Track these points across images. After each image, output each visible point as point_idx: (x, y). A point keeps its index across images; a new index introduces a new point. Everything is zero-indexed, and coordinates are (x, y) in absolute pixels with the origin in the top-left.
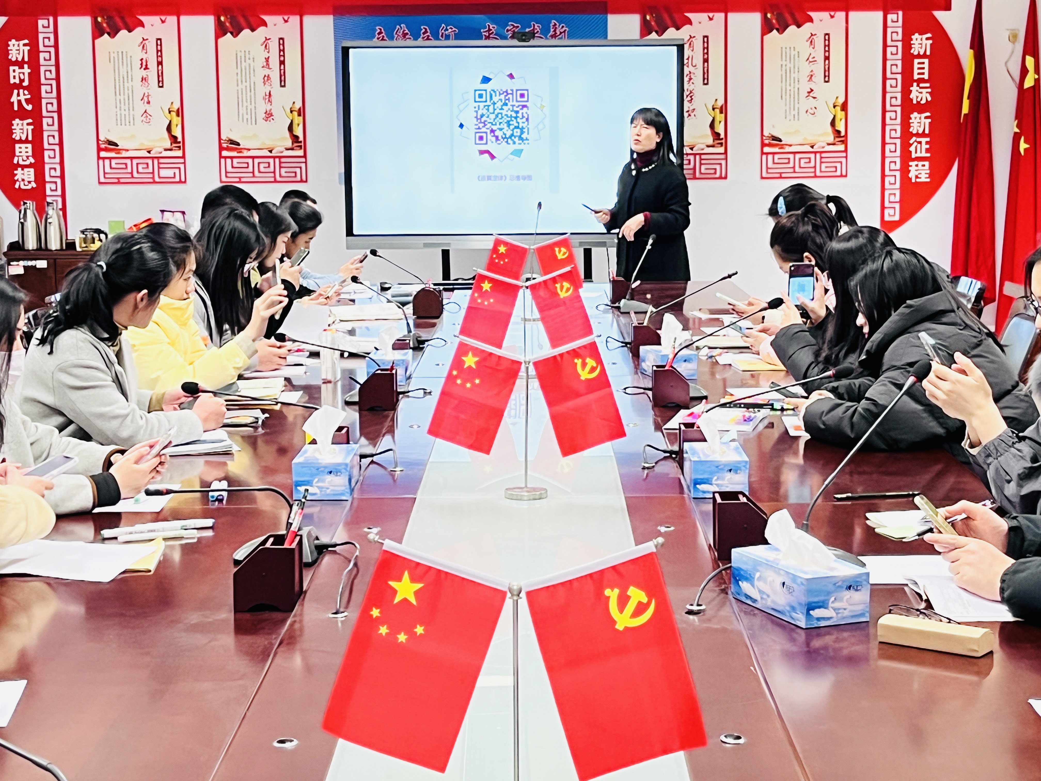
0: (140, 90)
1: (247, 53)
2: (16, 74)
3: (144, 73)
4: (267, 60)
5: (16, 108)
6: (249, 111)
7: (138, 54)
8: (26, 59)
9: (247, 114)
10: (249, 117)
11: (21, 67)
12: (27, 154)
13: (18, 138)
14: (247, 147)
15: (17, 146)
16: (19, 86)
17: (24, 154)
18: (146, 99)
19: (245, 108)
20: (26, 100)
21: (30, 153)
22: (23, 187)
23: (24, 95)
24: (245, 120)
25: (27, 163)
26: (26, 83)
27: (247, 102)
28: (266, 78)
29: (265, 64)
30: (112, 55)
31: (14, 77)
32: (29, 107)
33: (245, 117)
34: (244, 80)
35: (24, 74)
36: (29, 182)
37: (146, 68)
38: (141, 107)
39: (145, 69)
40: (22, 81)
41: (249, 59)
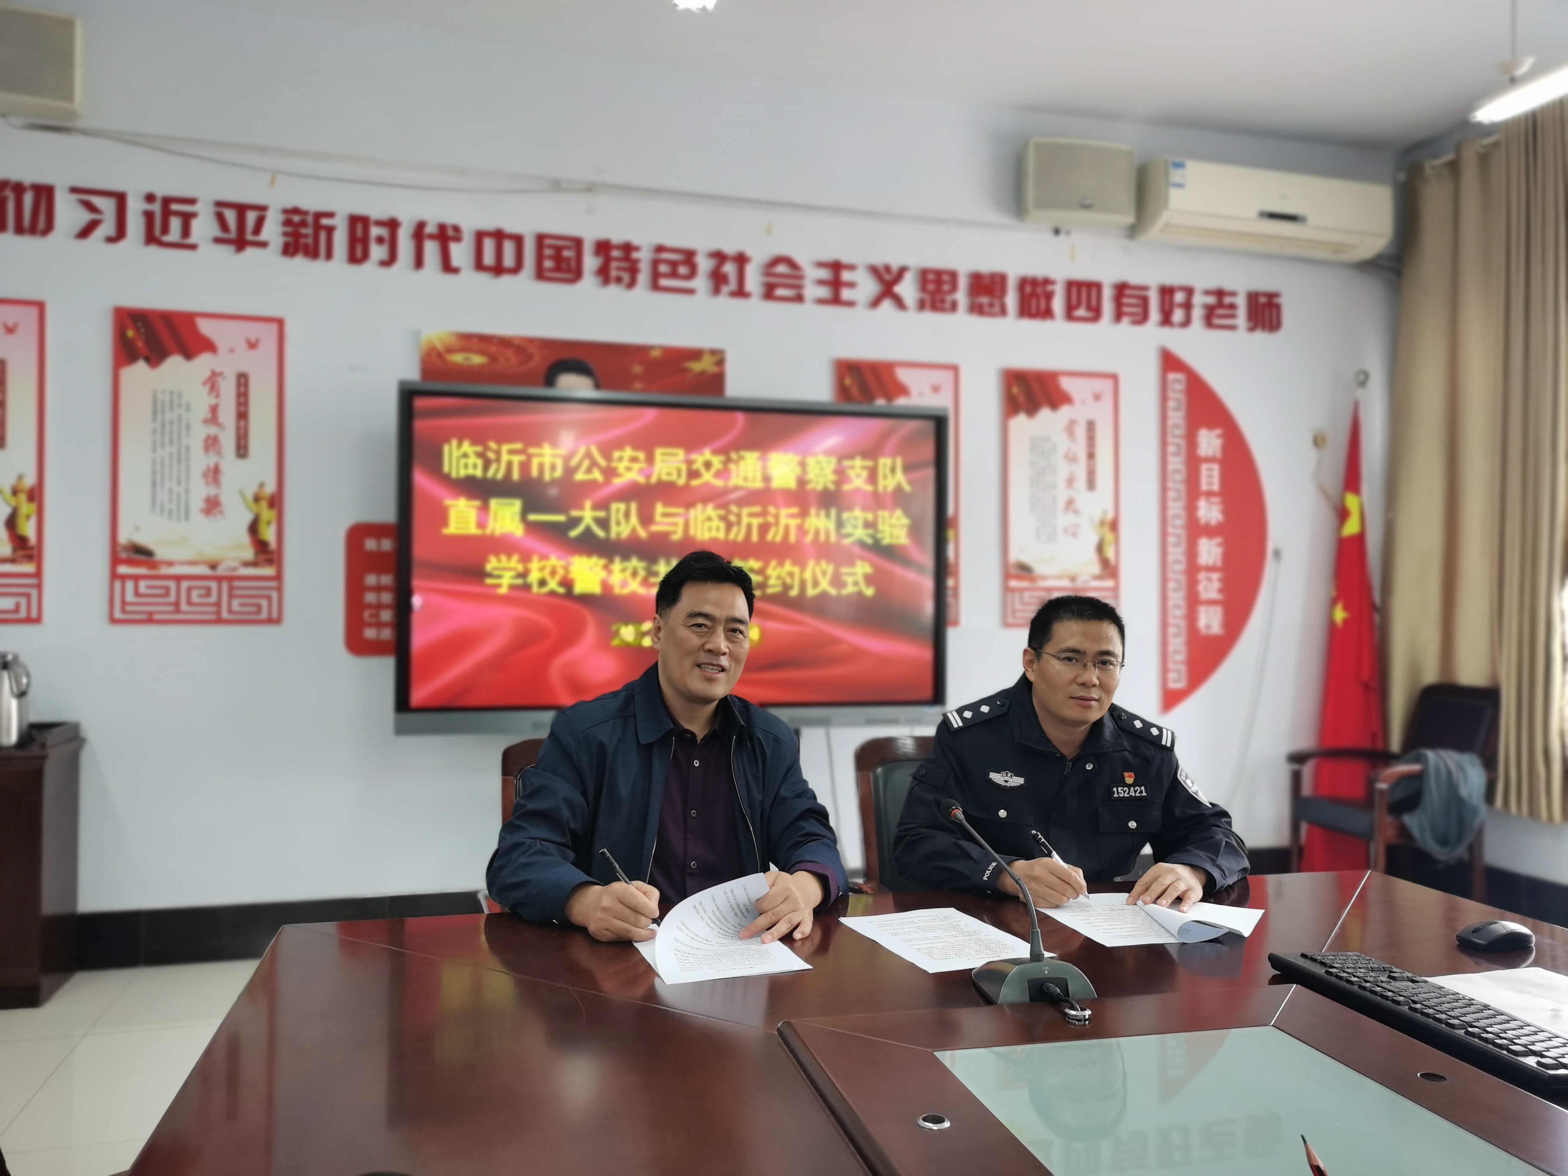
1: (176, 395)
4: (214, 409)
6: (175, 496)
9: (171, 501)
10: (174, 506)
14: (167, 559)
19: (166, 491)
24: (166, 512)
27: (171, 479)
28: (210, 441)
29: (209, 416)
33: (167, 506)
34: (167, 443)
41: (180, 406)
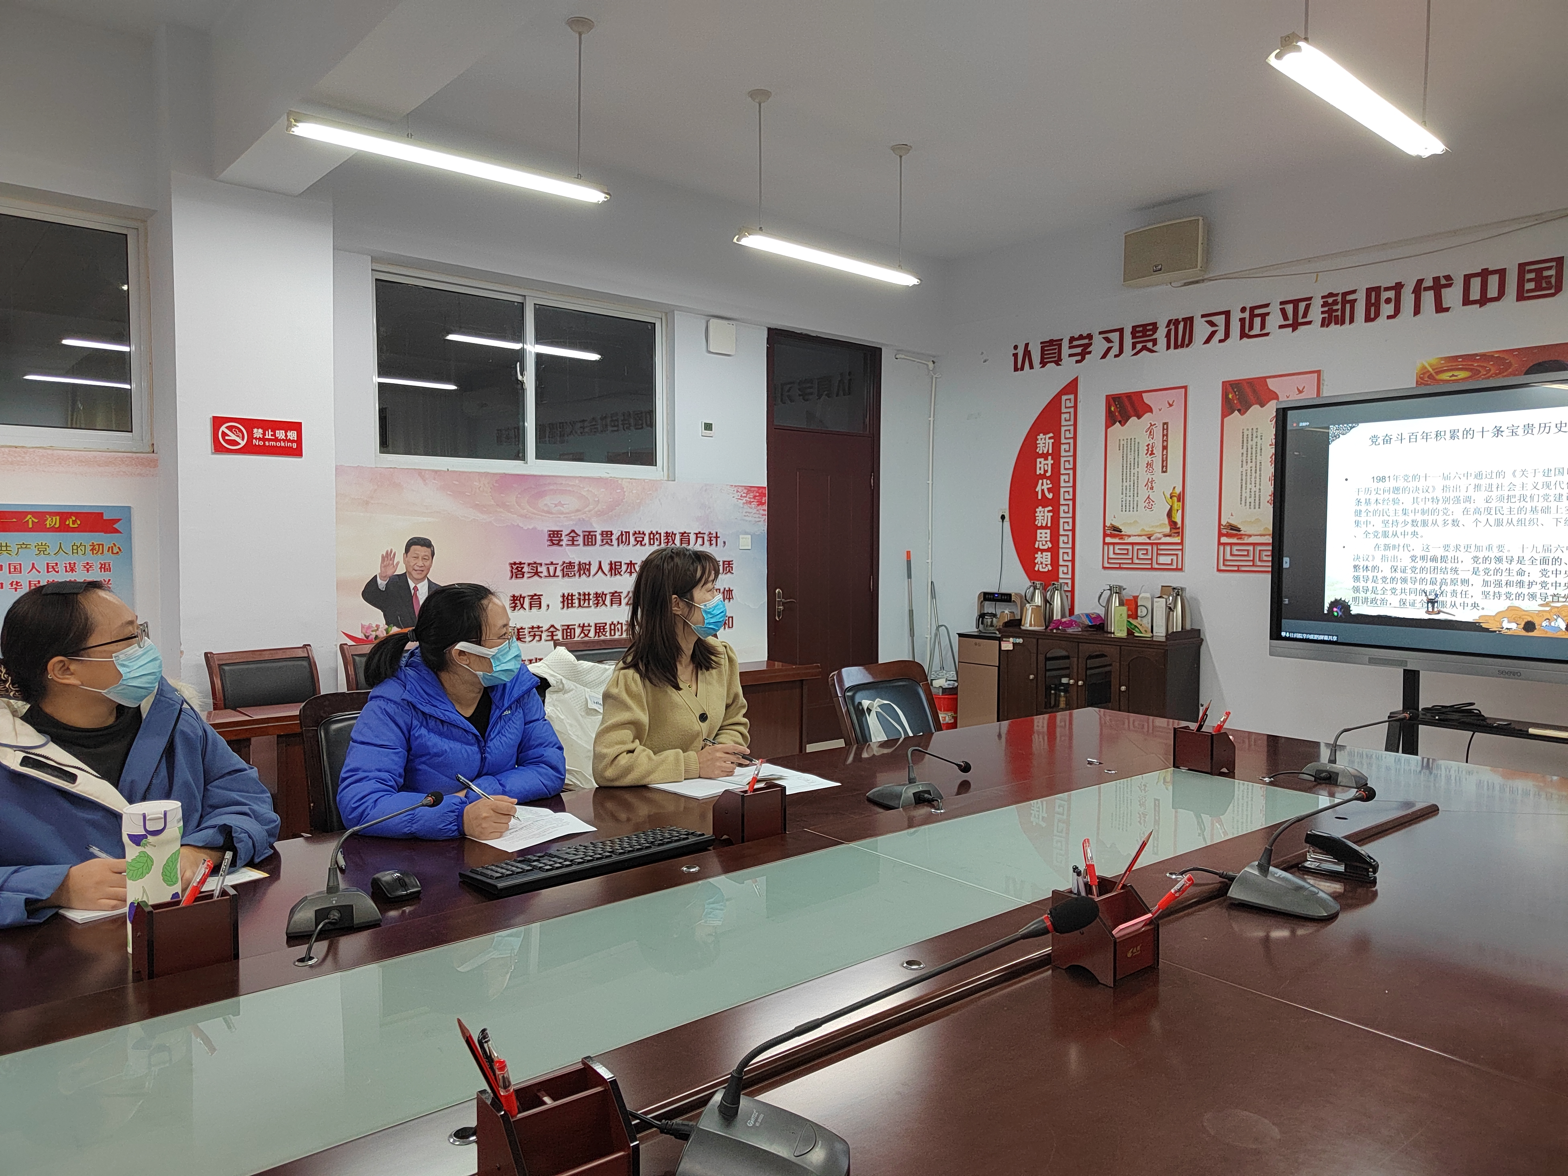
0: (1144, 477)
1: (1255, 430)
2: (1042, 465)
3: (1149, 459)
5: (1040, 497)
6: (1253, 494)
7: (1144, 440)
8: (1050, 451)
9: (1250, 497)
10: (1252, 500)
11: (1046, 459)
12: (1046, 539)
13: (1039, 525)
14: (1247, 533)
15: (1039, 531)
16: (1043, 477)
17: (1043, 539)
18: (1149, 484)
19: (1248, 490)
20: (1048, 489)
21: (1048, 539)
22: (1041, 570)
23: (1047, 484)
24: (1248, 504)
25: (1046, 547)
26: (1048, 474)
27: (1251, 483)
30: (1122, 442)
31: (1040, 468)
32: (1050, 496)
33: (1248, 500)
34: (1249, 461)
35: (1047, 464)
36: (1046, 565)
37: (1152, 454)
38: (1144, 493)
39: (1150, 455)
40: (1046, 471)
41: (1257, 437)
